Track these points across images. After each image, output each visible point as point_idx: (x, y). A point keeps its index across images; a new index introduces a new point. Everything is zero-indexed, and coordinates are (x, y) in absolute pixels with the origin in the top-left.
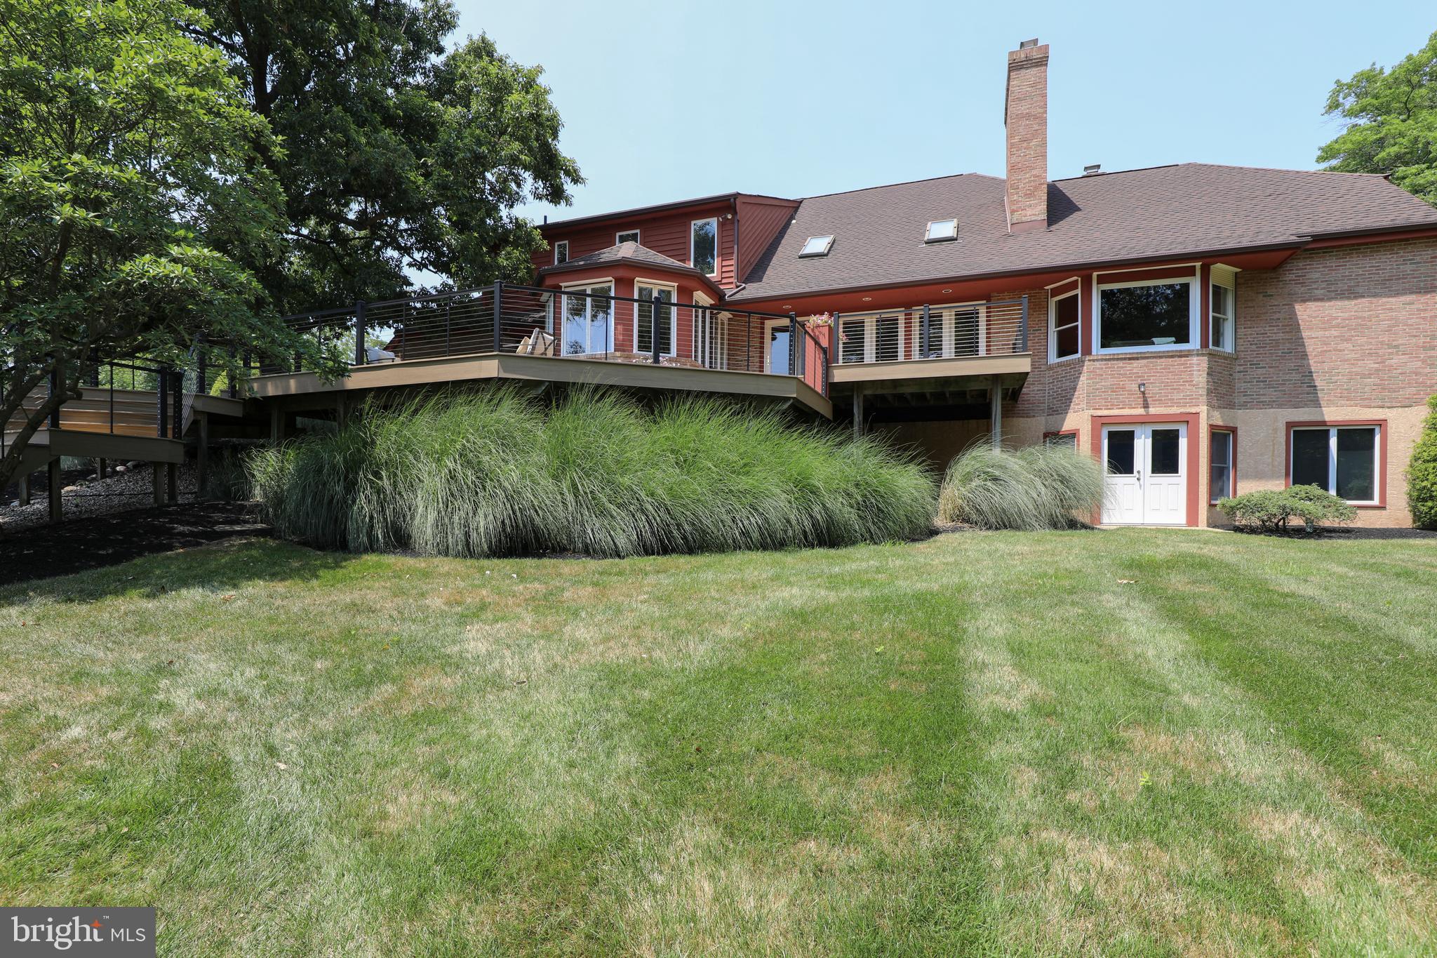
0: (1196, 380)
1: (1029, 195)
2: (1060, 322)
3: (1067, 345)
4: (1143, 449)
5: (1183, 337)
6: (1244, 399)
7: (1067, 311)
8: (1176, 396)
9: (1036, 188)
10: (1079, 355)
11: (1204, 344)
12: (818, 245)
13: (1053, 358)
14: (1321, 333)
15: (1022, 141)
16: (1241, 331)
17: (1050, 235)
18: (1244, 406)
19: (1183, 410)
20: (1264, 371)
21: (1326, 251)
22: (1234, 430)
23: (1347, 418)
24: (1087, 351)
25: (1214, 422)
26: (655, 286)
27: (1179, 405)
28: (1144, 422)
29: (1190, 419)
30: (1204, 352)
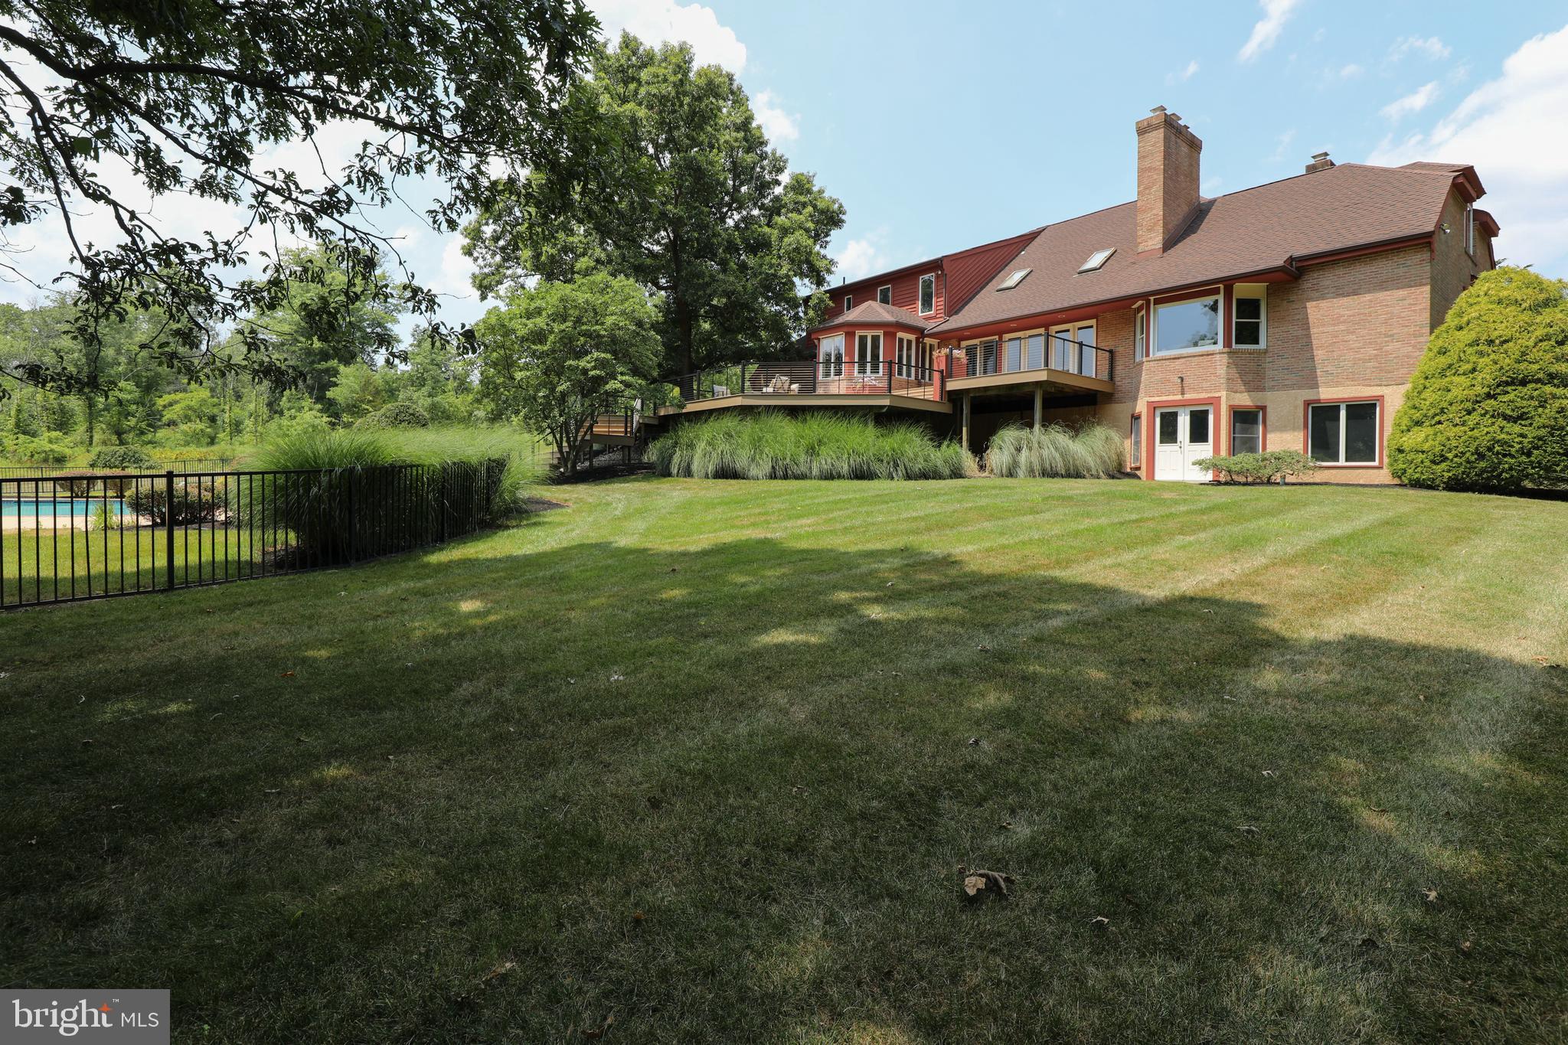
0: (1219, 372)
1: (1151, 229)
4: (1184, 423)
5: (1211, 340)
6: (1273, 383)
8: (1205, 385)
10: (1144, 357)
11: (1227, 344)
12: (1016, 278)
13: (1139, 358)
14: (1330, 329)
16: (1272, 330)
17: (1164, 259)
18: (1272, 388)
19: (1209, 395)
20: (1287, 361)
21: (1334, 263)
22: (1264, 408)
23: (1352, 395)
24: (1147, 354)
25: (1236, 402)
26: (869, 334)
27: (1207, 391)
28: (1184, 404)
29: (1215, 402)
30: (1226, 350)
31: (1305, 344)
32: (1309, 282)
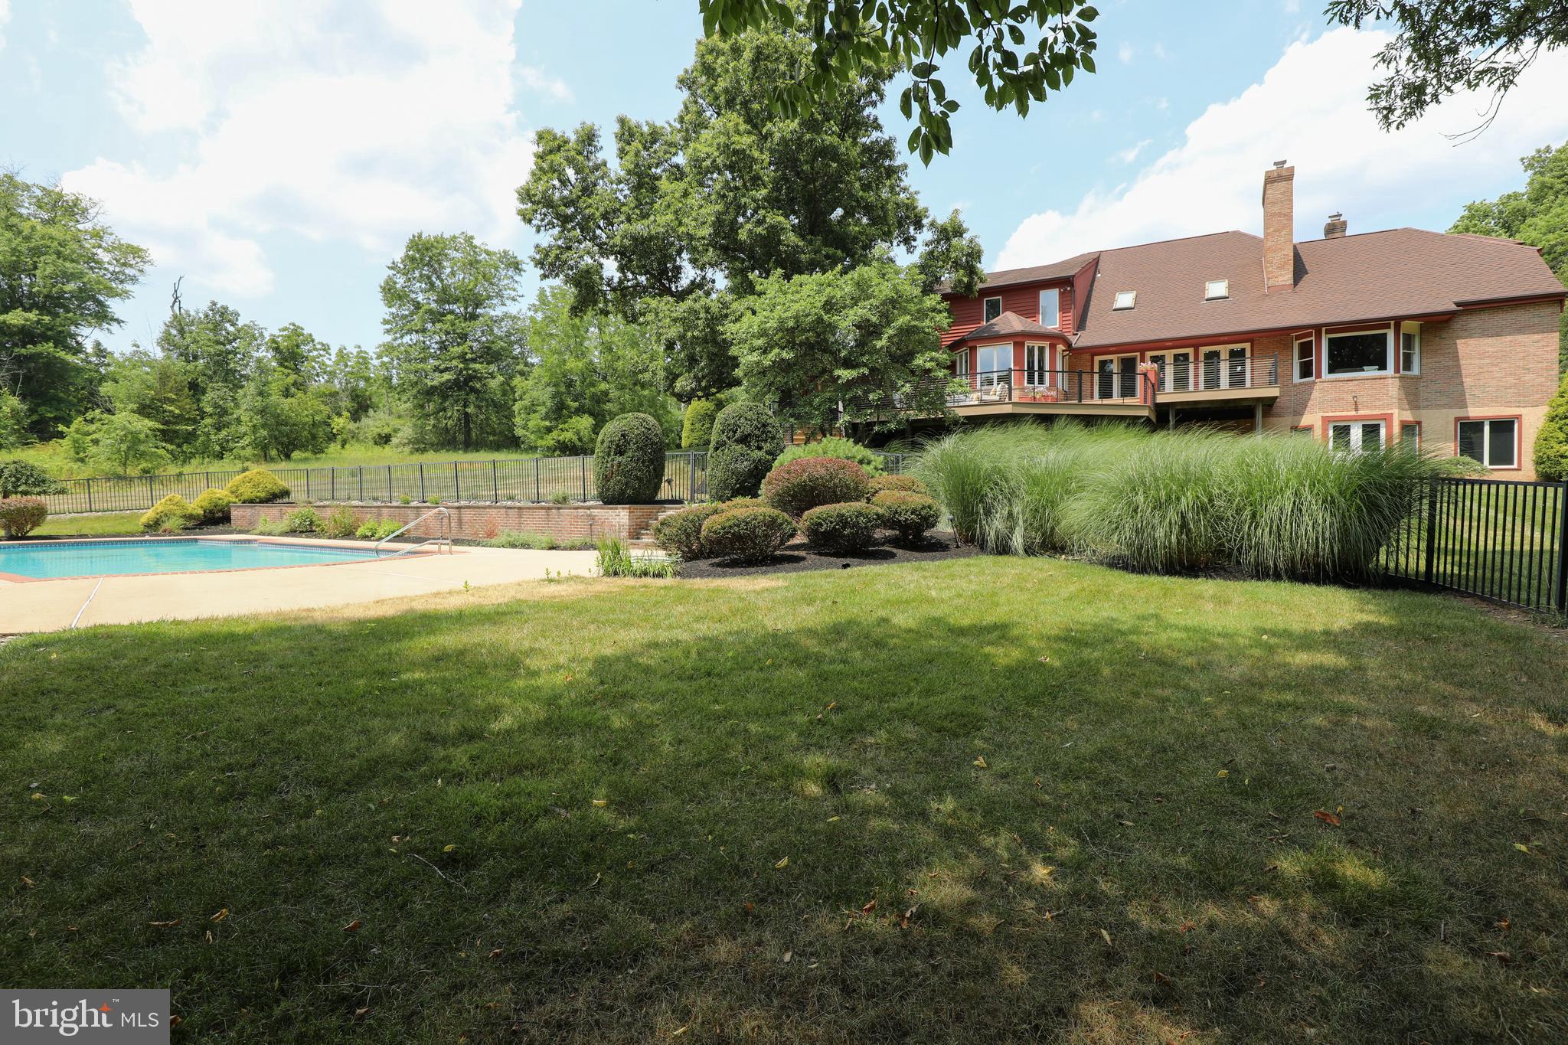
0: (1390, 393)
1: (1281, 268)
2: (1301, 356)
3: (1306, 371)
5: (1383, 366)
6: (1427, 403)
7: (1306, 350)
8: (1377, 403)
9: (1285, 263)
10: (1313, 378)
11: (1397, 370)
12: (1125, 300)
13: (1297, 379)
14: (1478, 362)
15: (1275, 231)
16: (1424, 361)
17: (1295, 295)
18: (1426, 407)
19: (1382, 412)
20: (1439, 385)
22: (1419, 423)
23: (1494, 414)
24: (1319, 376)
25: (1405, 419)
26: (1036, 344)
27: (1379, 408)
28: (1356, 419)
29: (1387, 418)
30: (1397, 375)
31: (1455, 373)
32: (1457, 324)
